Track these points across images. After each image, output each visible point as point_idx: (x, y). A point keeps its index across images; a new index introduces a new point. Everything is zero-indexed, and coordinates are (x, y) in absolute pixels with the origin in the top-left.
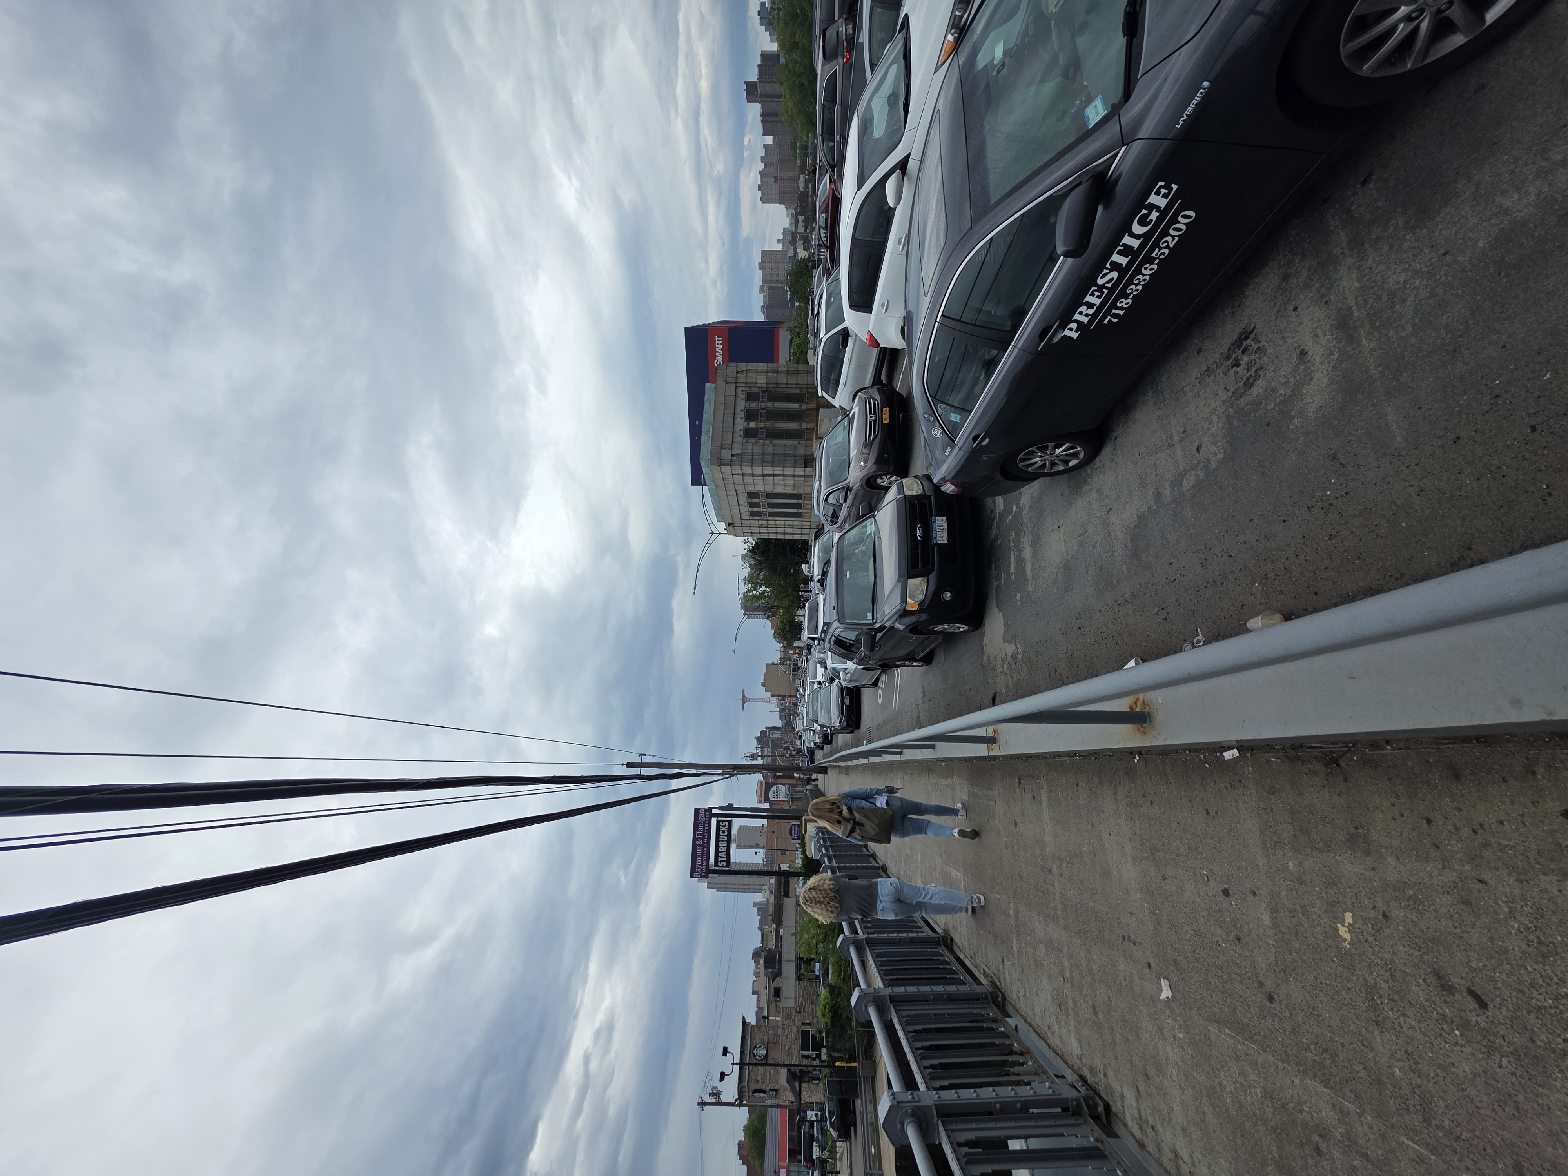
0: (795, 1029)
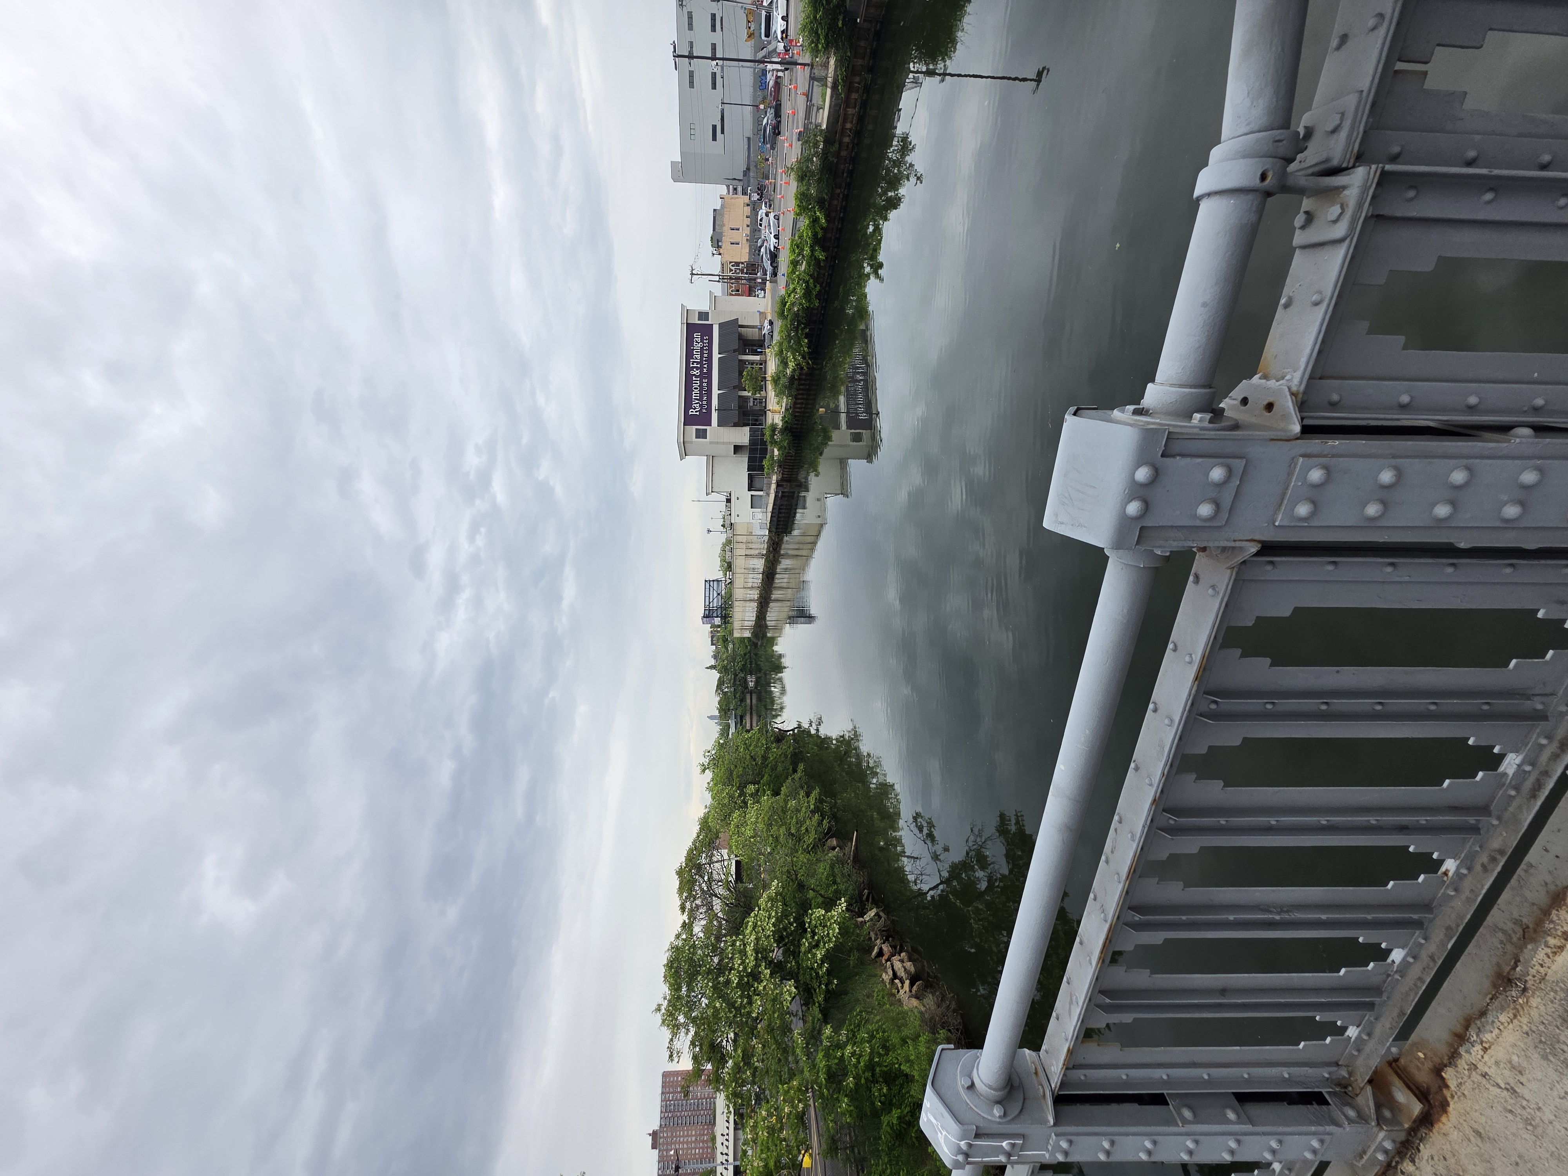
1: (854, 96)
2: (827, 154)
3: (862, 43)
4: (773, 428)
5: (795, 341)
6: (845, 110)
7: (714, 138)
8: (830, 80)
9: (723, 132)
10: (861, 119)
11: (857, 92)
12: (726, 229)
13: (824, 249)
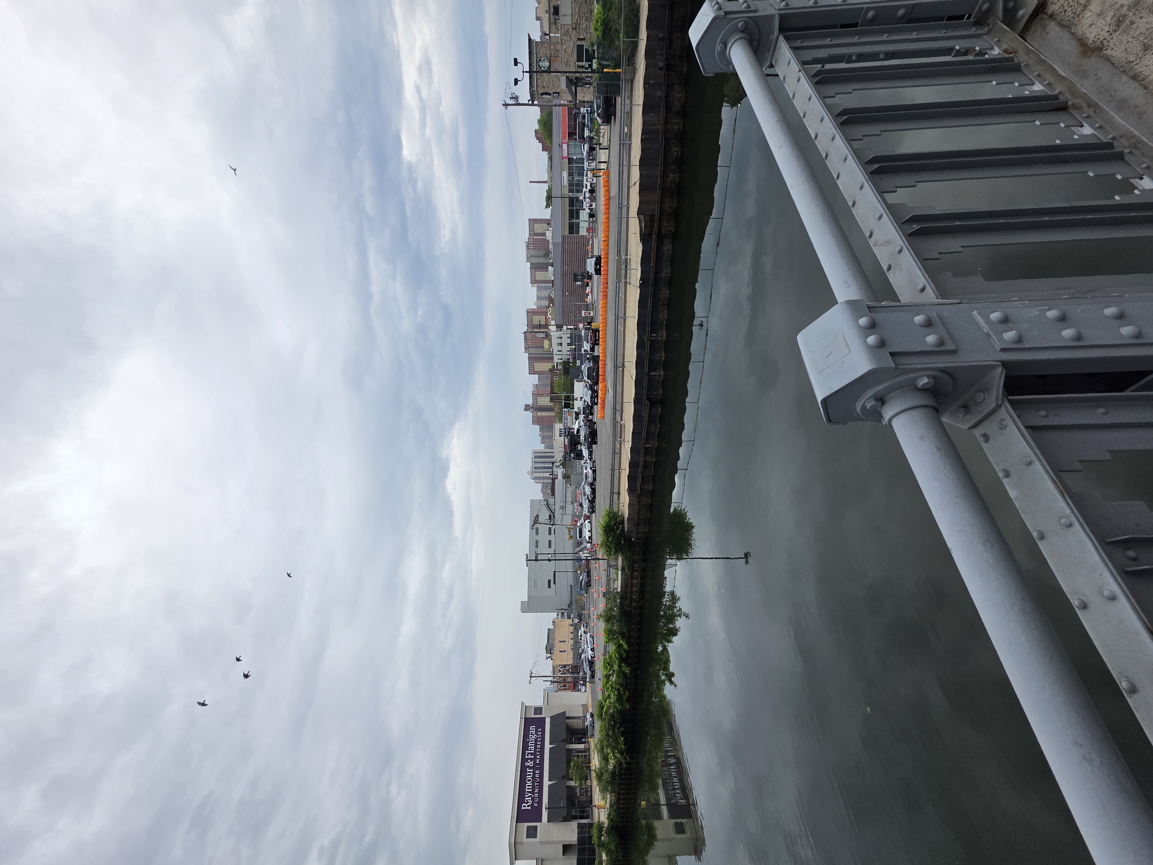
0: (572, 43)
1: (636, 574)
2: (623, 605)
3: (637, 549)
4: (600, 826)
5: (613, 740)
6: (631, 581)
7: (549, 586)
8: (620, 567)
9: (555, 583)
10: (642, 585)
11: (637, 571)
12: (556, 642)
13: (628, 665)
